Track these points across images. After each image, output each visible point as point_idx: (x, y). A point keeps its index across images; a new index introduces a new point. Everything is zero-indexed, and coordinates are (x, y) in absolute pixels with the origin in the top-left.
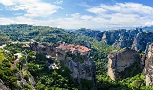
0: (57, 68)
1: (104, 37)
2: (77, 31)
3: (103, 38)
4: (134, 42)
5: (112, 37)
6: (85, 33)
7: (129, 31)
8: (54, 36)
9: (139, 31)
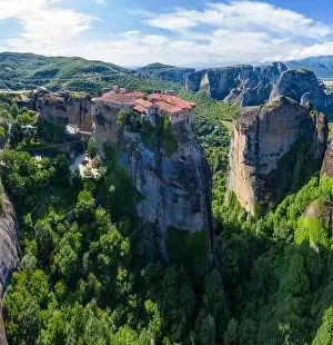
0: (95, 172)
1: (205, 81)
2: (144, 69)
3: (202, 83)
4: (273, 92)
5: (223, 81)
6: (163, 74)
7: (259, 69)
8: (91, 78)
9: (279, 68)
